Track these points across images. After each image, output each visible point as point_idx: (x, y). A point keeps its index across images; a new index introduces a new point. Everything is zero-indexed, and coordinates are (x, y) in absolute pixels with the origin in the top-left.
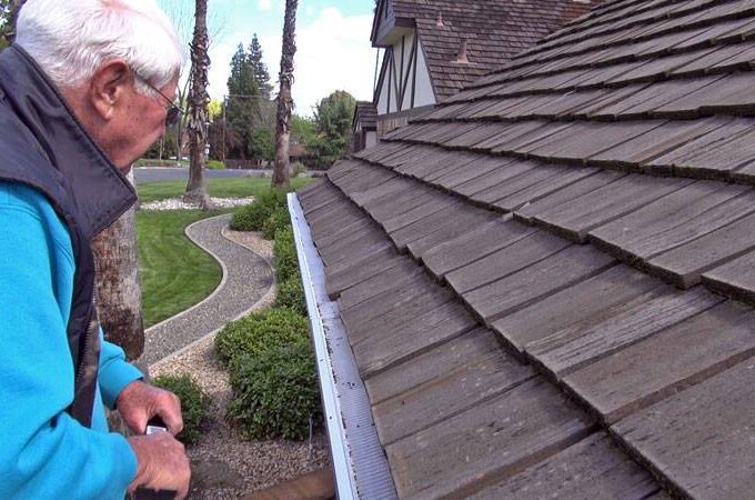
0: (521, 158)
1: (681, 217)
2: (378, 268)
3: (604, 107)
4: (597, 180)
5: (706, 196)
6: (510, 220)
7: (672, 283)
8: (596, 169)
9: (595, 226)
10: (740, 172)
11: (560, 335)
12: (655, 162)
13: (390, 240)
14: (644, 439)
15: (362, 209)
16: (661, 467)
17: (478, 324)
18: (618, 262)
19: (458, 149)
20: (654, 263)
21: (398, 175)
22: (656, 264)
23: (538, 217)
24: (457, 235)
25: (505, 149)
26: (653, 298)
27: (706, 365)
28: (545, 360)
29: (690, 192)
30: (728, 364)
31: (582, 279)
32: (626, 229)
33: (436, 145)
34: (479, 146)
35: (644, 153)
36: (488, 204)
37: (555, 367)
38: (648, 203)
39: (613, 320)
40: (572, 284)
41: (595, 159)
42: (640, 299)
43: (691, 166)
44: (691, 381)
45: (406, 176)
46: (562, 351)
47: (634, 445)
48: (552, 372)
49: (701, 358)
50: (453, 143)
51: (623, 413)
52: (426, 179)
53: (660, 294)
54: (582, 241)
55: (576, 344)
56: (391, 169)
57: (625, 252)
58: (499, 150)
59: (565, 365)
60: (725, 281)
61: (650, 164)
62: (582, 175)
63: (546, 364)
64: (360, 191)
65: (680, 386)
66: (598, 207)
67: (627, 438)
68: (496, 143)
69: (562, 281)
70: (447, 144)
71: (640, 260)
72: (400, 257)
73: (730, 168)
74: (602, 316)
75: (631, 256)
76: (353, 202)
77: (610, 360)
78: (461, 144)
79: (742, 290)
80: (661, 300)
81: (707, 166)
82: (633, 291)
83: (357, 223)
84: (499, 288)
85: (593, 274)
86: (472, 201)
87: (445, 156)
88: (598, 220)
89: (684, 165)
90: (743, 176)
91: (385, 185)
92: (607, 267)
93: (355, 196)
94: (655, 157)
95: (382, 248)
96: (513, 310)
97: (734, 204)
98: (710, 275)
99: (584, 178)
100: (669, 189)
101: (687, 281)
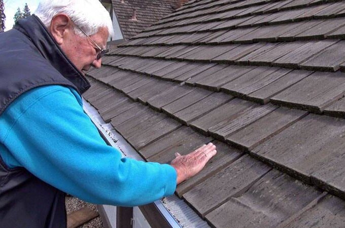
0: (180, 60)
1: (256, 80)
2: (125, 108)
3: (212, 39)
4: (217, 68)
5: (264, 71)
6: (183, 85)
7: (259, 103)
8: (216, 64)
9: (223, 85)
10: (276, 62)
11: (221, 124)
12: (241, 60)
13: (128, 96)
14: (264, 153)
15: (108, 85)
16: (274, 160)
17: (183, 124)
18: (235, 97)
19: (148, 58)
20: (251, 96)
21: (121, 70)
22: (252, 96)
23: (197, 83)
24: (160, 92)
25: (172, 57)
26: (252, 108)
27: (279, 128)
28: (218, 133)
29: (256, 71)
30: (287, 127)
31: (222, 104)
32: (236, 85)
33: (136, 56)
34: (159, 56)
35: (235, 57)
36: (172, 79)
37: (223, 135)
38: (241, 75)
39: (240, 117)
40: (218, 106)
41: (214, 60)
42: (248, 109)
43: (256, 61)
44: (276, 133)
45: (125, 70)
46: (224, 129)
47: (261, 155)
48: (222, 137)
49: (277, 126)
50: (144, 55)
51: (255, 146)
52: (137, 70)
53: (255, 107)
54: (218, 91)
55: (229, 126)
56: (117, 67)
57: (238, 93)
58: (169, 57)
59: (227, 134)
60: (279, 100)
61: (239, 61)
62: (211, 66)
63: (219, 134)
64: (103, 77)
65: (272, 135)
66: (222, 78)
67: (258, 154)
68: (167, 55)
69: (214, 106)
70: (142, 56)
71: (245, 95)
72: (135, 103)
73: (271, 61)
74: (236, 116)
75: (241, 94)
76: (101, 82)
77: (243, 131)
78: (149, 56)
79: (286, 102)
80: (256, 109)
81: (262, 61)
82: (245, 107)
83: (107, 91)
84: (188, 110)
85: (226, 103)
86: (163, 78)
87: (143, 61)
88: (224, 82)
89: (252, 61)
90: (277, 64)
91: (116, 74)
92: (231, 100)
93: (101, 79)
94: (240, 58)
95: (124, 100)
96: (197, 118)
97: (274, 74)
98: (274, 98)
99: (211, 67)
100: (248, 70)
101: (265, 101)
